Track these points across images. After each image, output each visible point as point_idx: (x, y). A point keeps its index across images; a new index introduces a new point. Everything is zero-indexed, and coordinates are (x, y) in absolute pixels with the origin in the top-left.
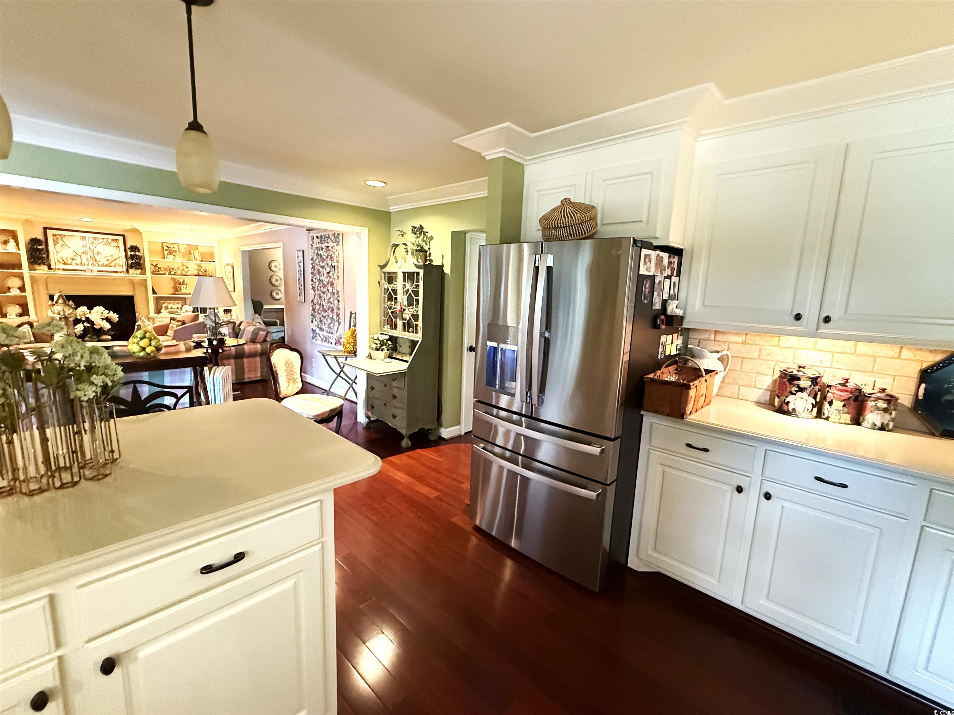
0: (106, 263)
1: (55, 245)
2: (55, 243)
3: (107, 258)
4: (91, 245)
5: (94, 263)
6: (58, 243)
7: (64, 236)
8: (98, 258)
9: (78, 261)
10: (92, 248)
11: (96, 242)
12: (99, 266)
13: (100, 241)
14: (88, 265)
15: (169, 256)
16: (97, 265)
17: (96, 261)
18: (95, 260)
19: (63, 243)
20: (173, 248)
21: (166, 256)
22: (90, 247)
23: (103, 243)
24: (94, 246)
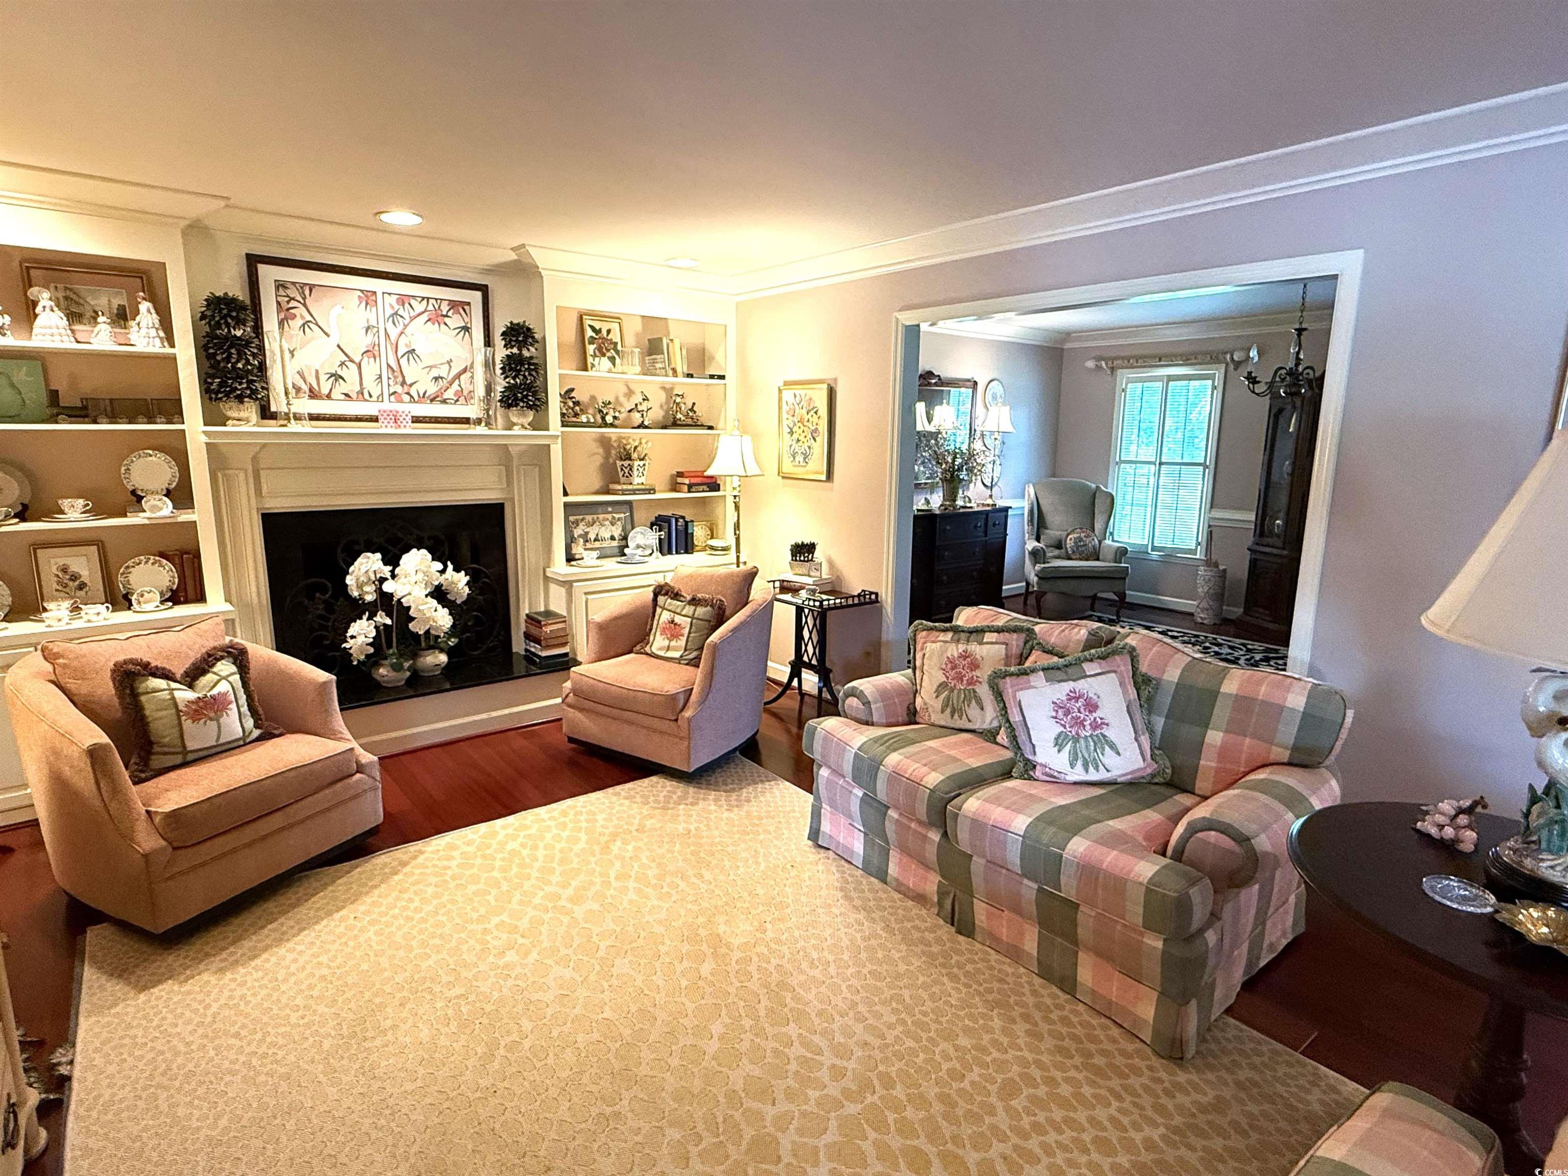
0: (432, 389)
1: (281, 323)
2: (282, 316)
3: (435, 373)
4: (390, 325)
5: (399, 389)
6: (294, 317)
7: (312, 287)
8: (411, 371)
9: (351, 386)
10: (394, 332)
11: (405, 312)
12: (412, 400)
13: (419, 307)
14: (381, 397)
15: (597, 359)
16: (406, 398)
17: (403, 383)
18: (400, 379)
19: (309, 318)
20: (609, 332)
21: (590, 360)
22: (387, 334)
23: (425, 317)
24: (400, 328)
